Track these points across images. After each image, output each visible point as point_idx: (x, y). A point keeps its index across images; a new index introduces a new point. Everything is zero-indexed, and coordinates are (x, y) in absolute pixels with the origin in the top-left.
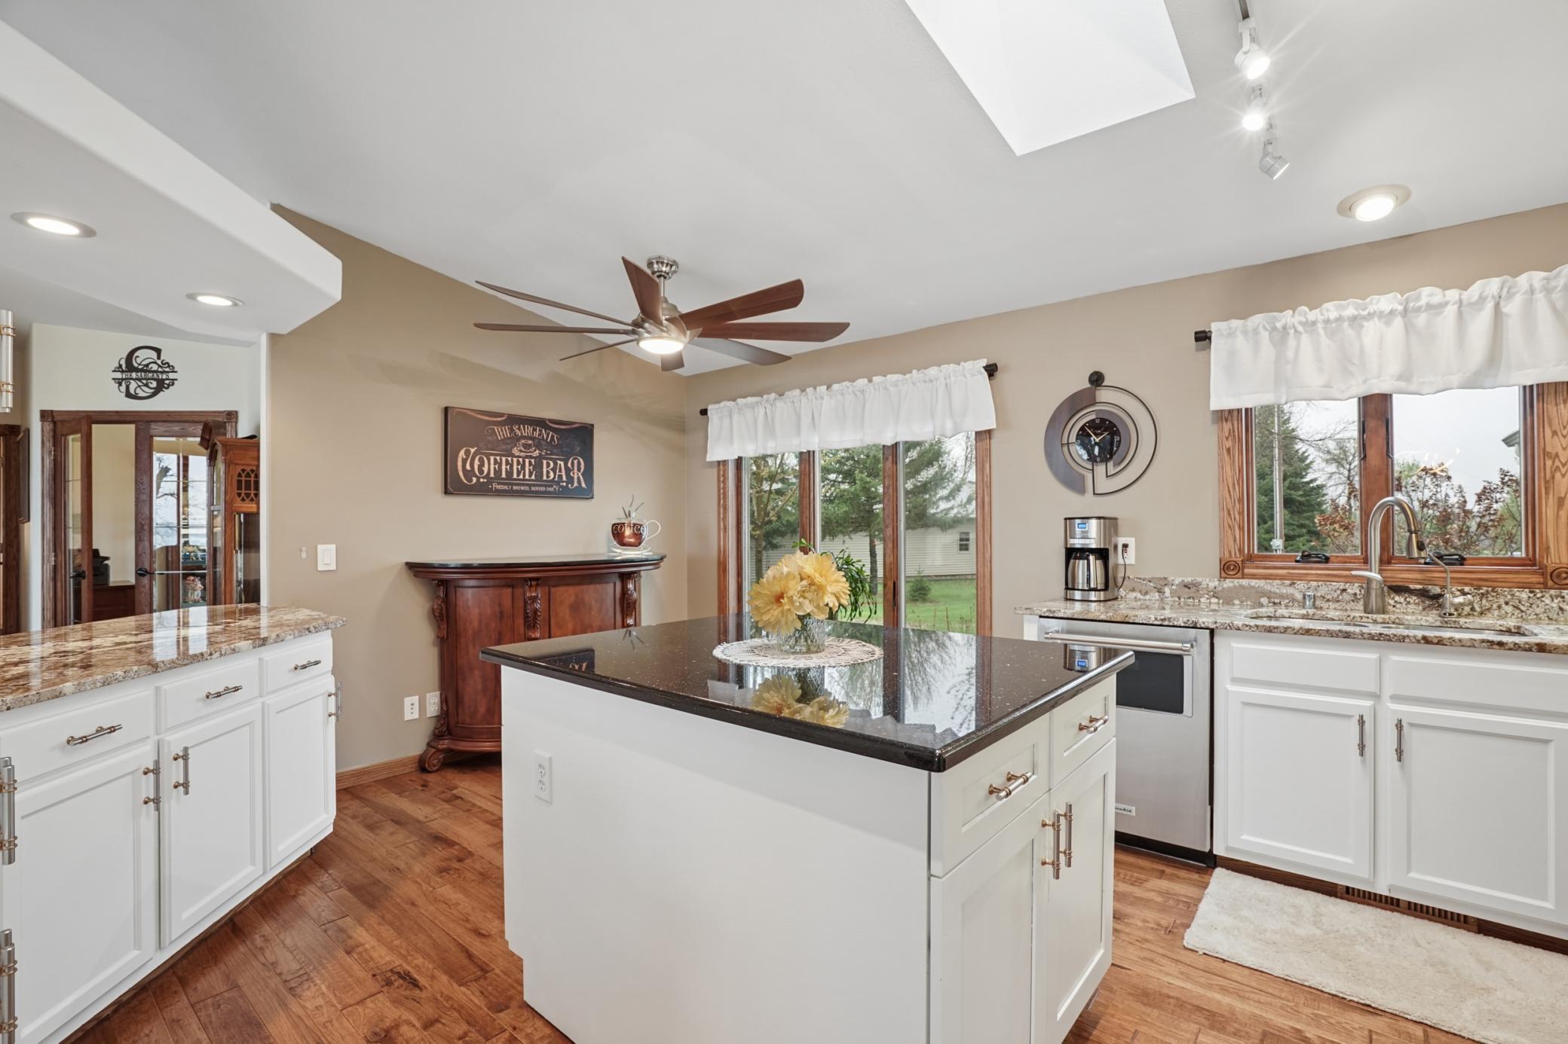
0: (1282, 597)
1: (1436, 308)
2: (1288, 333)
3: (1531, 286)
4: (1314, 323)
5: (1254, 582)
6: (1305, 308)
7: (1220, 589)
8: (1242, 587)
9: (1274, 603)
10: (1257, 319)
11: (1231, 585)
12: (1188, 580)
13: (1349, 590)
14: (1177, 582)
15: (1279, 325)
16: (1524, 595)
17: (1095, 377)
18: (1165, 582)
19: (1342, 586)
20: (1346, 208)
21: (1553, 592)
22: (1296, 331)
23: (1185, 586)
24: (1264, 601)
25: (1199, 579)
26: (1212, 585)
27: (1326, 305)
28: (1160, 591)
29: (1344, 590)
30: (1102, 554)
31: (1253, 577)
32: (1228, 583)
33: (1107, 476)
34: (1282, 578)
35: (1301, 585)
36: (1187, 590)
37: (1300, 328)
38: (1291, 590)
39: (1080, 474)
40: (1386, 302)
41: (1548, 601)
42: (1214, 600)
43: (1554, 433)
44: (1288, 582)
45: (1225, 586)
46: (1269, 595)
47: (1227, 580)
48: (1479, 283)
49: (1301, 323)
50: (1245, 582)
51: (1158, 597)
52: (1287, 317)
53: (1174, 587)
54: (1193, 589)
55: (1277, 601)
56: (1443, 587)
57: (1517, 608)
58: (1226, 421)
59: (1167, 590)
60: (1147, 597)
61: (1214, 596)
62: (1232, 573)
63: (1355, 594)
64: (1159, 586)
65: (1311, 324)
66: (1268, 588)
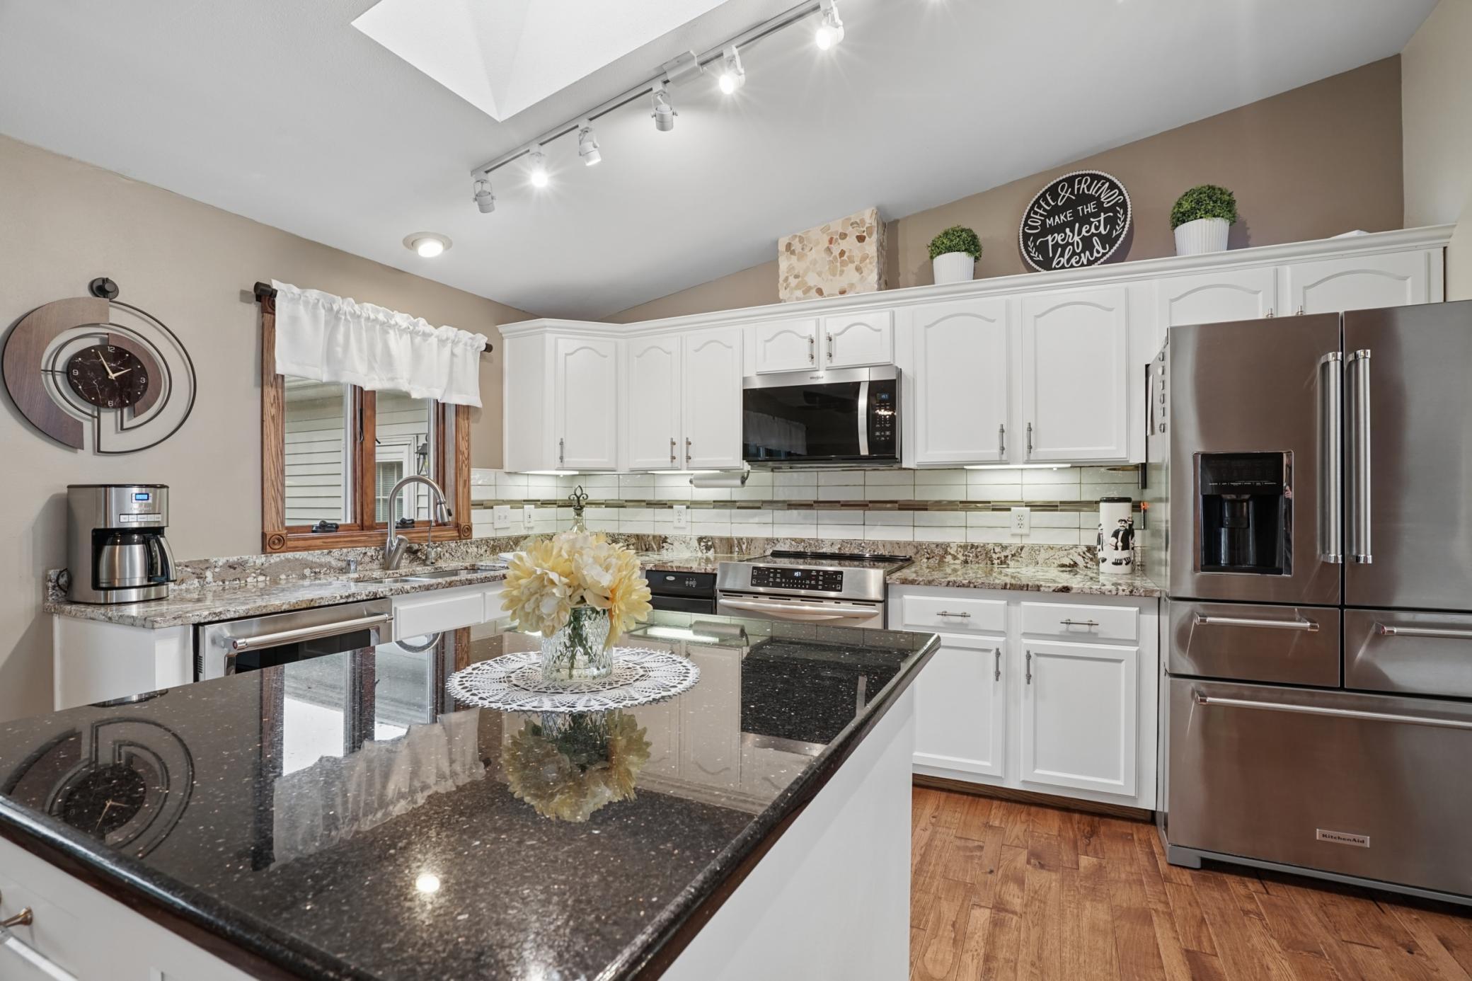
0: (321, 565)
1: (426, 336)
2: (340, 318)
4: (359, 317)
5: (298, 555)
6: (351, 300)
7: (266, 565)
8: (288, 560)
9: (315, 573)
10: (313, 294)
11: (278, 559)
12: (233, 559)
13: (369, 554)
14: (220, 564)
15: (335, 307)
16: (453, 545)
17: (107, 287)
18: (206, 564)
19: (363, 550)
20: (413, 242)
21: (464, 541)
22: (346, 319)
23: (230, 567)
24: (307, 572)
25: (246, 557)
26: (259, 562)
27: (365, 304)
28: (200, 577)
29: (366, 553)
31: (295, 549)
32: (275, 558)
33: (122, 429)
34: (319, 548)
35: (336, 553)
36: (232, 570)
37: (349, 317)
38: (328, 559)
39: (79, 422)
40: (401, 319)
41: (462, 547)
42: (261, 578)
43: (463, 438)
44: (326, 551)
45: (272, 561)
46: (310, 565)
47: (274, 555)
48: (445, 327)
49: (350, 313)
50: (290, 555)
51: (197, 584)
52: (346, 305)
53: (217, 570)
54: (239, 570)
55: (317, 570)
56: (419, 544)
57: (450, 554)
59: (209, 574)
60: (184, 586)
61: (261, 574)
62: (277, 547)
63: (372, 556)
64: (198, 571)
65: (357, 317)
66: (310, 558)
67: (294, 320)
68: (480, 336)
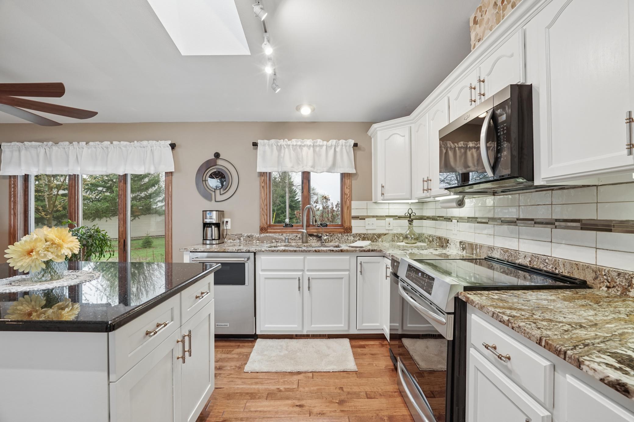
0: (279, 239)
1: (321, 146)
2: (282, 148)
3: (342, 144)
4: (289, 145)
5: (270, 235)
6: (286, 140)
7: (259, 237)
8: (267, 236)
9: (277, 242)
10: (273, 141)
11: (263, 236)
12: (249, 234)
13: (298, 236)
14: (245, 235)
15: (279, 144)
16: (340, 235)
17: (216, 155)
18: (241, 235)
19: (296, 235)
20: (298, 108)
21: (346, 234)
22: (284, 147)
23: (248, 237)
24: (274, 241)
25: (253, 234)
26: (257, 236)
27: (293, 140)
28: (239, 239)
29: (297, 236)
30: (218, 225)
31: (270, 232)
32: (262, 235)
33: (220, 194)
34: (279, 233)
35: (284, 235)
36: (249, 238)
37: (285, 147)
38: (282, 237)
39: (210, 193)
40: (309, 142)
41: (345, 237)
42: (258, 241)
43: (347, 188)
44: (281, 234)
45: (261, 236)
46: (275, 239)
47: (262, 234)
48: (331, 140)
49: (286, 145)
50: (268, 234)
51: (239, 241)
52: (281, 142)
53: (244, 237)
54: (251, 238)
55: (277, 241)
56: (322, 234)
57: (338, 239)
58: (262, 176)
59: (242, 238)
60: (235, 241)
61: (258, 240)
62: (264, 231)
63: (300, 237)
64: (239, 237)
65: (288, 146)
66: (275, 236)
67: (264, 152)
68: (350, 140)
